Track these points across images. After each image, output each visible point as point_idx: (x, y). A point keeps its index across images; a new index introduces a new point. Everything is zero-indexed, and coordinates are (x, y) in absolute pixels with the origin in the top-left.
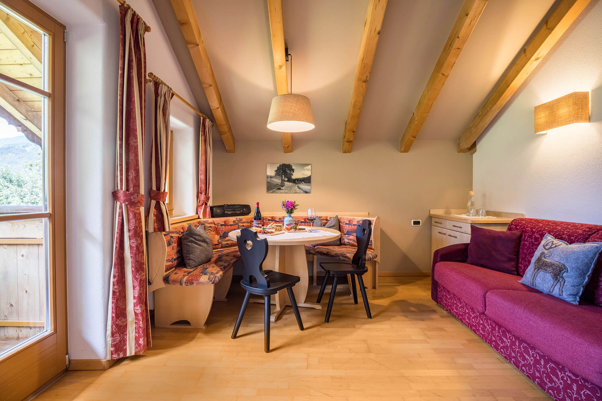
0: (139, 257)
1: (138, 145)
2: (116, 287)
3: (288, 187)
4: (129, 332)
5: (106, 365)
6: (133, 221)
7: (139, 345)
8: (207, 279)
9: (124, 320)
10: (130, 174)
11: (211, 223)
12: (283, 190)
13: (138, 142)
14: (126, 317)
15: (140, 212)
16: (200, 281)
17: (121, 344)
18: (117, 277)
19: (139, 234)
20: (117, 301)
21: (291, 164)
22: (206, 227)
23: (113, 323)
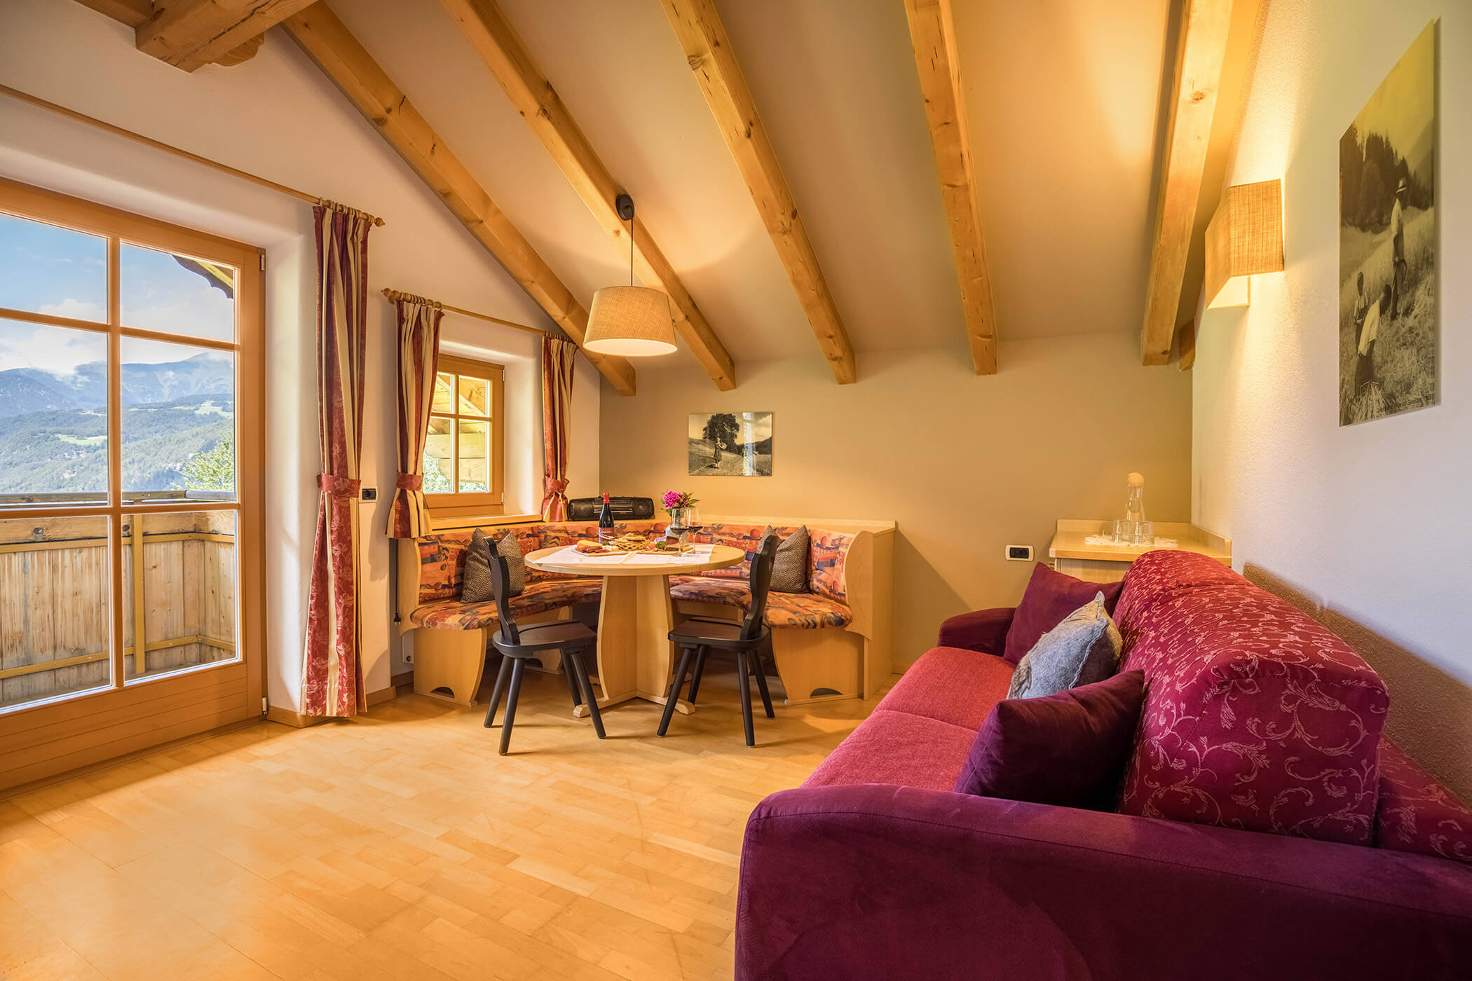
0: (343, 572)
1: (342, 406)
2: (313, 612)
3: (728, 463)
4: (330, 681)
5: (300, 721)
6: (336, 518)
7: (343, 703)
8: (457, 622)
9: (323, 662)
10: (334, 449)
11: (560, 531)
12: (718, 468)
13: (343, 402)
14: (327, 659)
15: (349, 505)
16: (446, 622)
17: (320, 696)
18: (315, 598)
19: (345, 538)
20: (315, 632)
21: (733, 415)
22: (548, 537)
23: (309, 663)
